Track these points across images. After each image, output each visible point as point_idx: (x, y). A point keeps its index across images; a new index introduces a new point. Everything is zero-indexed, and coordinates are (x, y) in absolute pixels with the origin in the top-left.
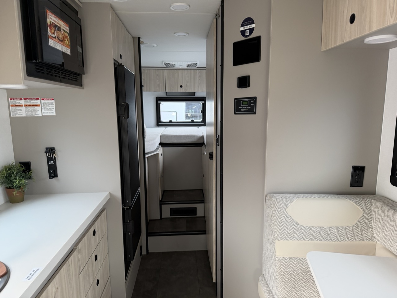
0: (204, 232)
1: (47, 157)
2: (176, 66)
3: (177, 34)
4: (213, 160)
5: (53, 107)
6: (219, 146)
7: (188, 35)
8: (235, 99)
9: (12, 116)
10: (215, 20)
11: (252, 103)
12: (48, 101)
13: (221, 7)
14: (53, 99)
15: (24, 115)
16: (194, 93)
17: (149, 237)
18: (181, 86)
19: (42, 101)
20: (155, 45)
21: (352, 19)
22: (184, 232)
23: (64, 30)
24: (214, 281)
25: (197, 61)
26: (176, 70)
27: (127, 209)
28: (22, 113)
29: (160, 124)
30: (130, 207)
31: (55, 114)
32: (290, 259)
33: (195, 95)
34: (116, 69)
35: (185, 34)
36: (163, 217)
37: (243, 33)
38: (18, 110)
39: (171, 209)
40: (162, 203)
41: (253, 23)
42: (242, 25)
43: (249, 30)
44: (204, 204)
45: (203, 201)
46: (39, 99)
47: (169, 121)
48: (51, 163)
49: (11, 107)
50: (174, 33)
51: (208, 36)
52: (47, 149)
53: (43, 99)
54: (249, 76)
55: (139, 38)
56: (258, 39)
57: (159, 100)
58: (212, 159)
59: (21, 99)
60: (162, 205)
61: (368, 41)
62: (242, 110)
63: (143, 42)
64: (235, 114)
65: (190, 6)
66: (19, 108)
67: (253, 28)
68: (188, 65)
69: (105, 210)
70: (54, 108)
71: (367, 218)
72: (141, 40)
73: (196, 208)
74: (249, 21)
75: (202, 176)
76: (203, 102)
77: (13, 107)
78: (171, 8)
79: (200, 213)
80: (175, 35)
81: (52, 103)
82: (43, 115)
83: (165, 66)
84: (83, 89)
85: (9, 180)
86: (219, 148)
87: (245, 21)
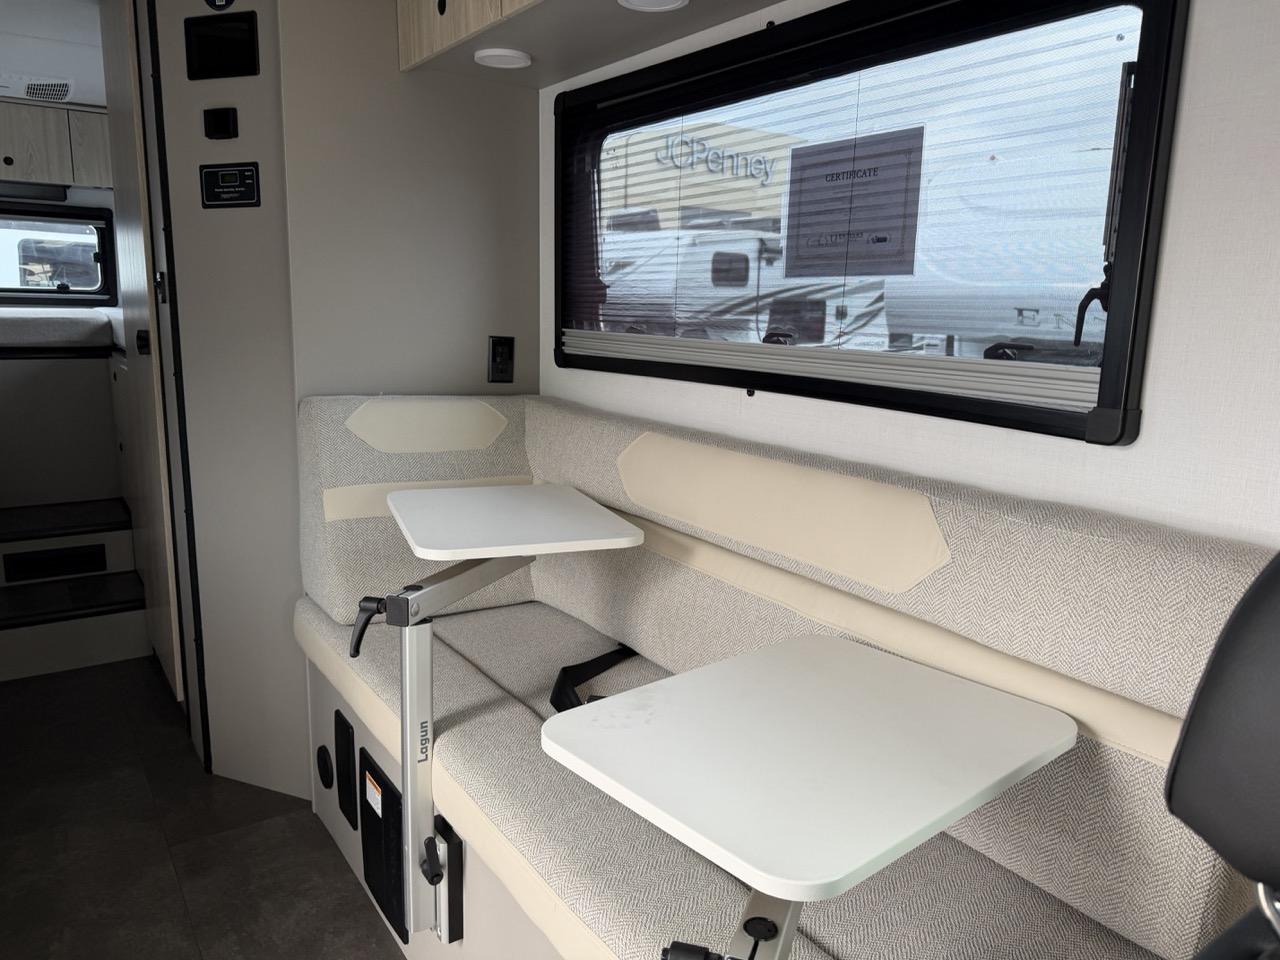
0: (139, 604)
4: (149, 353)
6: (164, 301)
8: (202, 168)
11: (249, 177)
16: (63, 190)
18: (8, 161)
21: (442, 5)
24: (180, 697)
33: (66, 198)
39: (7, 557)
44: (129, 531)
45: (126, 524)
54: (235, 110)
56: (250, 17)
58: (145, 350)
61: (482, 58)
62: (225, 196)
64: (205, 206)
68: (32, 89)
71: (515, 434)
73: (102, 547)
75: (118, 447)
76: (102, 224)
86: (166, 308)
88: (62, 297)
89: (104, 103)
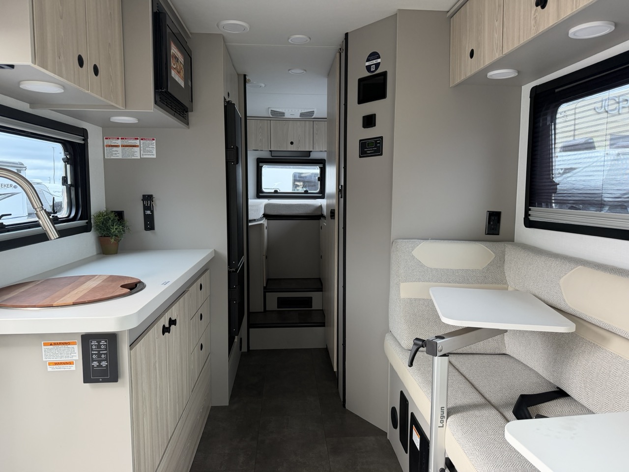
0: (323, 324)
1: (144, 205)
2: (287, 116)
3: (292, 71)
4: (334, 219)
5: (153, 148)
6: (341, 197)
7: (305, 72)
8: (360, 140)
9: (106, 158)
10: (338, 55)
11: (379, 143)
12: (148, 142)
13: (344, 41)
14: (153, 140)
15: (120, 157)
16: (309, 153)
17: (250, 329)
18: (292, 143)
19: (141, 141)
20: (263, 85)
21: (472, 54)
22: (296, 323)
23: (180, 62)
24: (335, 369)
25: (313, 109)
26: (284, 121)
27: (233, 271)
28: (118, 155)
29: (261, 194)
30: (237, 270)
31: (155, 157)
32: (415, 299)
33: (310, 156)
34: (225, 107)
35: (302, 71)
36: (267, 310)
37: (368, 68)
38: (114, 151)
39: (278, 298)
40: (266, 290)
41: (379, 57)
42: (368, 60)
43: (374, 66)
44: (321, 293)
45: (320, 289)
46: (138, 139)
47: (273, 191)
48: (148, 212)
49: (105, 148)
50: (289, 70)
51: (329, 74)
52: (144, 196)
53: (142, 139)
54: (375, 115)
55: (245, 76)
56: (384, 74)
57: (260, 162)
58: (333, 217)
59: (118, 139)
60: (267, 293)
61: (491, 75)
62: (369, 152)
63: (249, 80)
64: (360, 157)
65: (310, 39)
66: (115, 149)
67: (380, 63)
68: (302, 115)
69: (209, 270)
70: (155, 149)
71: (499, 262)
72: (247, 78)
73: (311, 298)
74: (374, 55)
75: (320, 257)
76: (321, 166)
77: (108, 148)
78: (290, 41)
79: (316, 305)
80: (290, 72)
81: (152, 144)
82: (142, 157)
83: (271, 116)
84: (189, 128)
85: (105, 227)
86: (342, 200)
87: (370, 56)
88: (306, 195)
89: (326, 117)
